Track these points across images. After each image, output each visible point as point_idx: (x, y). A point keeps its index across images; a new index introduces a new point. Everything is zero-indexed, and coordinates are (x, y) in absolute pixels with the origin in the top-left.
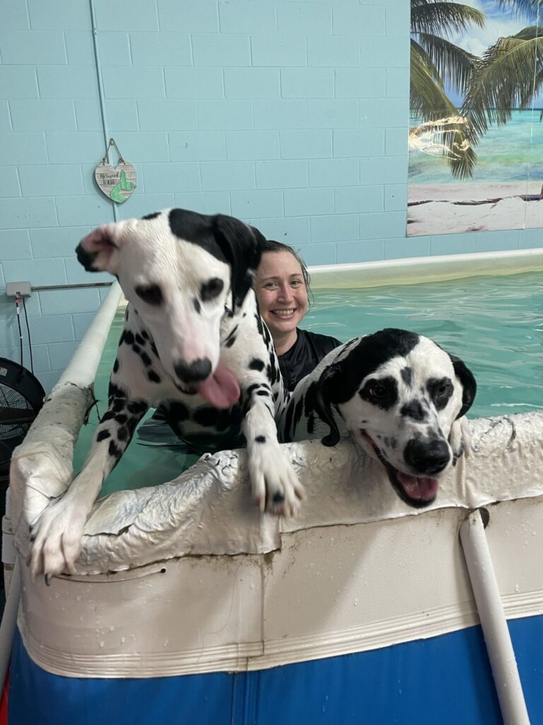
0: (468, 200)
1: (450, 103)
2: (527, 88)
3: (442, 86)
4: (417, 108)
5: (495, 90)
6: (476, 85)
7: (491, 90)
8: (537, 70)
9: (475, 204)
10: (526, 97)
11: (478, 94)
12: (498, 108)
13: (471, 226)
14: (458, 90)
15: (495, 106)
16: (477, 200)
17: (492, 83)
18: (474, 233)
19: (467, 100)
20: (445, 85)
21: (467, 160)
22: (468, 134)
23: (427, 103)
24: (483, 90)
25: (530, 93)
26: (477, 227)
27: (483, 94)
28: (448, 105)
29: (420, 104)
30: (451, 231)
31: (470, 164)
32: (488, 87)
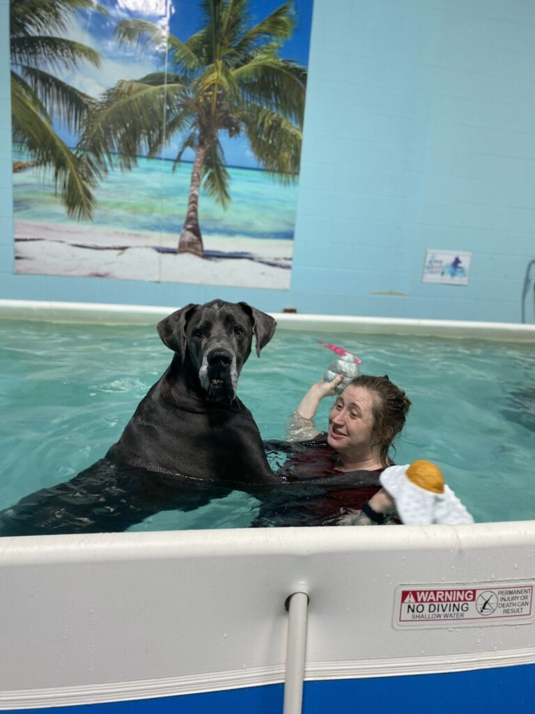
0: (89, 243)
1: (61, 142)
2: (156, 136)
3: (51, 122)
4: (22, 142)
5: (115, 134)
6: (92, 126)
7: (111, 134)
8: (168, 117)
9: (97, 248)
10: (156, 145)
11: (95, 136)
12: (120, 153)
13: (94, 271)
14: (69, 129)
15: (116, 151)
16: (100, 244)
17: (111, 126)
18: (98, 279)
19: (83, 139)
20: (54, 122)
21: (85, 203)
22: (85, 176)
23: (33, 138)
24: (100, 133)
25: (159, 141)
26: (101, 272)
27: (101, 137)
28: (58, 143)
29: (25, 137)
31: (89, 206)
32: (107, 130)
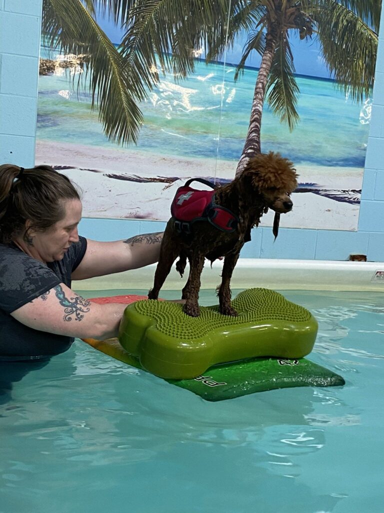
0: (130, 174)
1: (104, 36)
2: (218, 34)
3: (93, 10)
4: (54, 34)
5: (171, 28)
6: (143, 18)
7: (165, 29)
8: (232, 11)
9: (139, 180)
10: (216, 46)
11: (146, 30)
12: (175, 55)
13: (133, 211)
14: (116, 20)
15: (170, 51)
16: (143, 176)
17: (166, 18)
18: (138, 221)
19: (130, 35)
20: (97, 9)
21: (128, 118)
22: (131, 83)
23: (69, 29)
24: (153, 26)
25: (221, 41)
26: (141, 214)
27: (154, 31)
28: (100, 38)
29: (58, 28)
30: (102, 215)
31: (133, 125)
32: (161, 23)
